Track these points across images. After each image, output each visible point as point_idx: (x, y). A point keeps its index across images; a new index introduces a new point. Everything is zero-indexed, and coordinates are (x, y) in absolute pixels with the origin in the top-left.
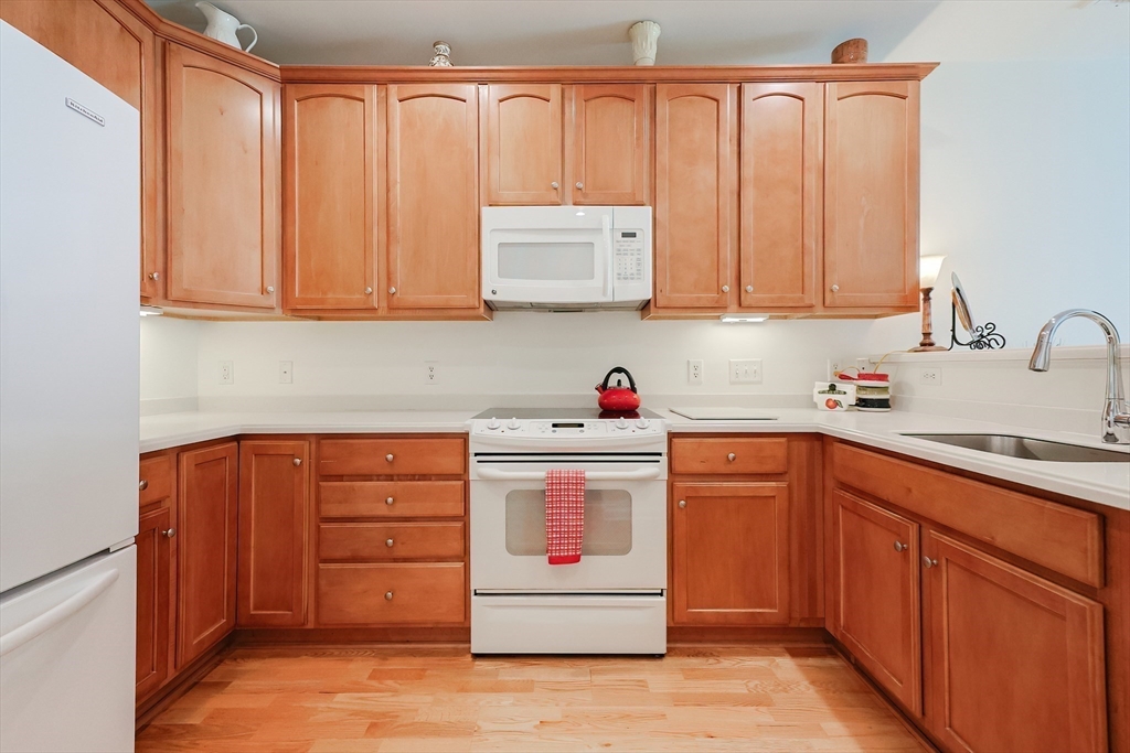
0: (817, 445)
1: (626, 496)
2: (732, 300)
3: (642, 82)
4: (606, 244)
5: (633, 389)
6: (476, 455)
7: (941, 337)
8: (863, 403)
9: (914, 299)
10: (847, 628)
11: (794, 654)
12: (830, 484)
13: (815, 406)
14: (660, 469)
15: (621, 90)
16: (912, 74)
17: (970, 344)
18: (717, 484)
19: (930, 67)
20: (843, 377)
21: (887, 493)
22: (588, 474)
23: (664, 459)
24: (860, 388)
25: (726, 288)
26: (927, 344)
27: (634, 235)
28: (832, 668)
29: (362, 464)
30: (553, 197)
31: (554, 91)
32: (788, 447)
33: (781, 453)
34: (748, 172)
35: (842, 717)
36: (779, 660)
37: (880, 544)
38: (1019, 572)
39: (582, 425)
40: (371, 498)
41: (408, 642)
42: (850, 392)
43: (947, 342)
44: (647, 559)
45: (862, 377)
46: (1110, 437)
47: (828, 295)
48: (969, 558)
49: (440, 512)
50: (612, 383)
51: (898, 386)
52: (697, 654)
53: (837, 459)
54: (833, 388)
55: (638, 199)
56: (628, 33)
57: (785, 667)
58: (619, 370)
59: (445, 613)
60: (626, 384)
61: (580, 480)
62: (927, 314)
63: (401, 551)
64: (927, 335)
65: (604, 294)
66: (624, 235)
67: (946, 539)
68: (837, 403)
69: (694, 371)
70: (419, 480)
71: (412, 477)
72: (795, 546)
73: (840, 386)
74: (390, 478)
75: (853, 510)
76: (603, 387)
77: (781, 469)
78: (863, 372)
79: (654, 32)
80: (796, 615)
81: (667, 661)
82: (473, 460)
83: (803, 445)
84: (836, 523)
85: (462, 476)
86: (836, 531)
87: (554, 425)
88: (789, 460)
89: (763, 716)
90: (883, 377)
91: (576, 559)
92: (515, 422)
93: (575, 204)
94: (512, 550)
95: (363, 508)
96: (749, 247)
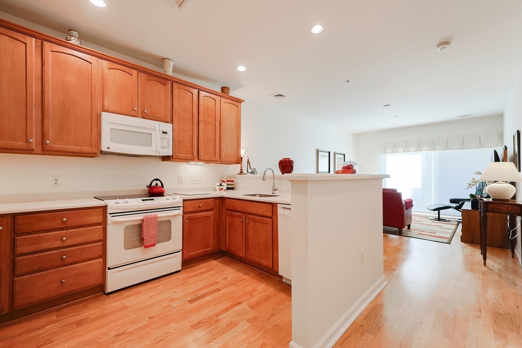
0: (221, 200)
1: (169, 222)
2: (196, 157)
3: (169, 80)
4: (157, 135)
5: (163, 186)
6: (110, 214)
7: (245, 171)
8: (228, 188)
9: (239, 161)
10: (229, 246)
11: (215, 259)
12: (224, 210)
13: (216, 190)
14: (180, 212)
15: (161, 80)
16: (239, 101)
17: (251, 173)
18: (197, 214)
19: (243, 101)
20: (223, 181)
21: (239, 209)
22: (158, 215)
23: (182, 208)
24: (227, 184)
25: (195, 154)
26: (241, 172)
27: (166, 133)
28: (224, 259)
29: (46, 225)
30: (134, 113)
31: (134, 72)
32: (214, 202)
33: (213, 203)
34: (201, 118)
35: (229, 266)
36: (212, 262)
37: (237, 221)
38: (262, 218)
39: (153, 200)
40: (51, 240)
41: (67, 302)
42: (225, 186)
43: (246, 173)
44: (176, 241)
45: (227, 181)
46: (273, 193)
47: (221, 158)
48: (254, 218)
49: (91, 240)
50: (154, 184)
51: (235, 183)
52: (190, 268)
53: (227, 203)
54: (221, 184)
55: (167, 120)
56: (162, 61)
57: (214, 262)
58: (157, 180)
59: (93, 280)
60: (159, 184)
61: (156, 218)
62: (241, 165)
63: (70, 260)
64: (241, 170)
65: (156, 153)
66: (163, 132)
67: (251, 216)
68: (222, 189)
69: (180, 180)
70: (78, 228)
71: (75, 227)
72: (216, 229)
73: (223, 184)
74: (62, 229)
75: (231, 216)
76: (150, 186)
77: (213, 208)
78: (228, 180)
79: (172, 64)
80: (216, 248)
81: (181, 272)
82: (109, 216)
83: (218, 201)
84: (226, 220)
85: (104, 223)
86: (226, 222)
87: (143, 200)
88: (215, 206)
89: (212, 272)
90: (233, 181)
91: (154, 245)
92: (118, 200)
93: (143, 118)
94: (126, 248)
95: (46, 245)
96: (201, 141)
